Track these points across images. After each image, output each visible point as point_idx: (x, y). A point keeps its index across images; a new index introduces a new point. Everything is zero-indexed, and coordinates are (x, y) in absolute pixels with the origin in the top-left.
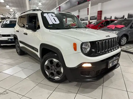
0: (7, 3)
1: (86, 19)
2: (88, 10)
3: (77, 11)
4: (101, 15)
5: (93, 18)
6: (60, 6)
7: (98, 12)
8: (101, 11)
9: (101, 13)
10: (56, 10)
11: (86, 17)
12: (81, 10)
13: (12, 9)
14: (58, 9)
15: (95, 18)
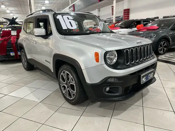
0: (3, 2)
1: (109, 21)
2: (113, 9)
3: (97, 10)
4: (129, 14)
5: (118, 19)
6: (73, 4)
7: (125, 10)
8: (128, 10)
9: (129, 12)
10: (69, 9)
11: (109, 18)
12: (101, 9)
13: (9, 10)
14: (72, 9)
15: (120, 19)
